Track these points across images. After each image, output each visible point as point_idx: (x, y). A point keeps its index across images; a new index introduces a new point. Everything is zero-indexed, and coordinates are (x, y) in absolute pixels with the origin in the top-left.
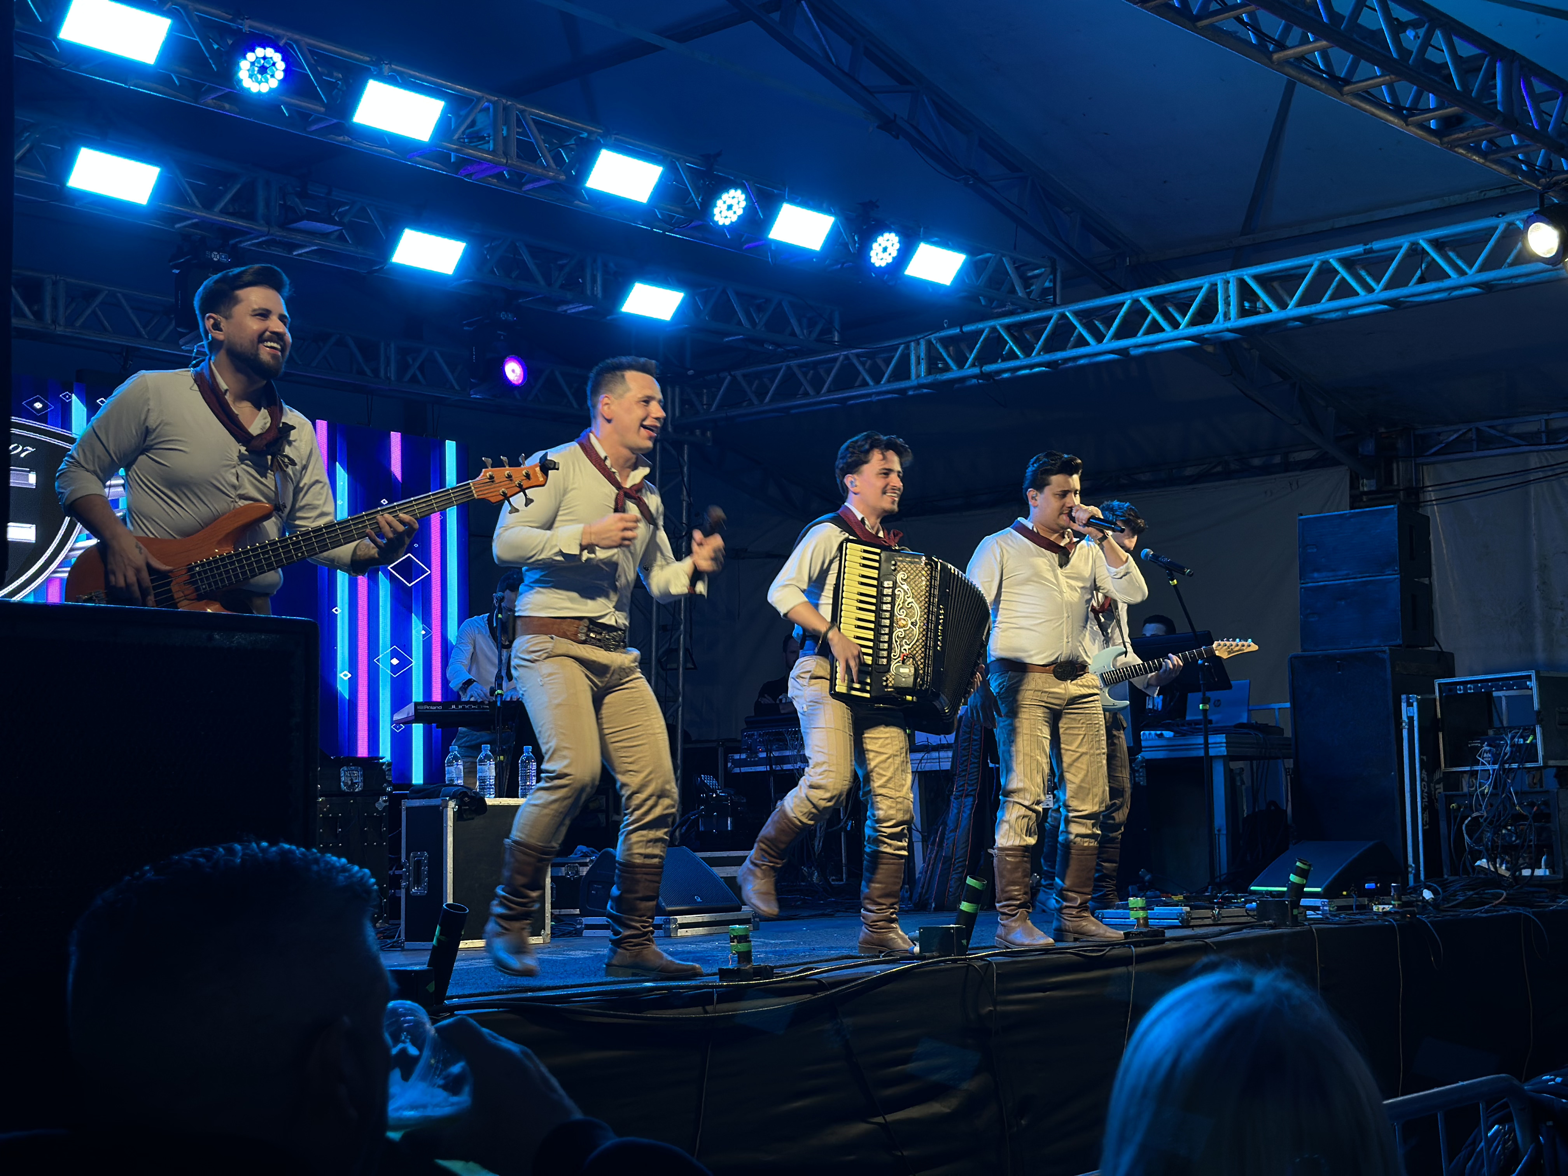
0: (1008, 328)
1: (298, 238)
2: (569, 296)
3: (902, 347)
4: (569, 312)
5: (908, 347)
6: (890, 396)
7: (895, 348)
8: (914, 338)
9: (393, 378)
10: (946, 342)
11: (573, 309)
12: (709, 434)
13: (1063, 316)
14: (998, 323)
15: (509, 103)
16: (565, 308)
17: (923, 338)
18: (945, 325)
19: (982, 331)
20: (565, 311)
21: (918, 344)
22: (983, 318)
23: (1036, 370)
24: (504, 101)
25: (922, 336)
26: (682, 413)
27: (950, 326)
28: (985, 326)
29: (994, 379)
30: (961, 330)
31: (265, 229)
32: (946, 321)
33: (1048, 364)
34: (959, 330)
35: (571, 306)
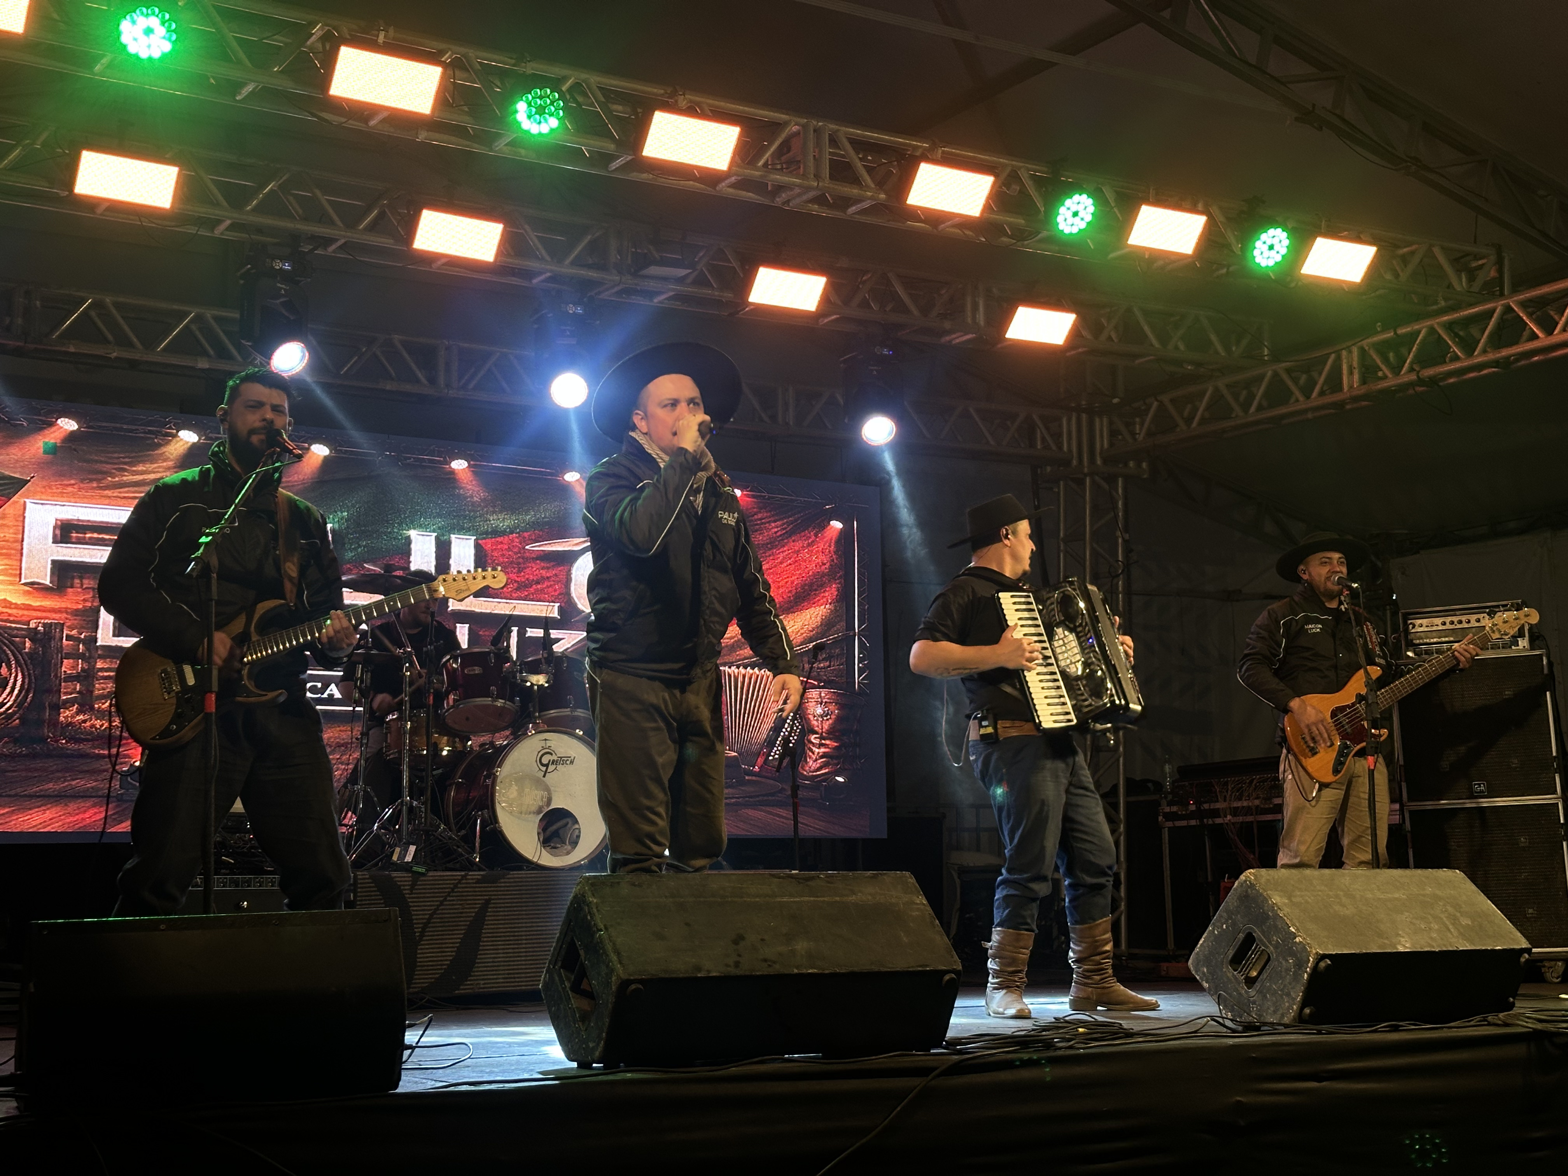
0: (1450, 326)
1: (652, 285)
2: (947, 325)
3: (1333, 356)
4: (954, 342)
5: (1339, 358)
6: (1323, 412)
7: (1323, 360)
8: (1345, 346)
9: (791, 423)
10: (1382, 348)
11: (959, 338)
12: (1144, 465)
13: (1508, 309)
14: (1437, 322)
15: (820, 124)
16: (948, 338)
17: (1353, 345)
18: (1379, 329)
19: (1418, 332)
20: (950, 341)
21: (1350, 352)
22: (1418, 317)
23: (1485, 372)
24: (815, 123)
25: (1353, 342)
26: (1111, 444)
27: (1384, 330)
28: (1422, 327)
29: (1438, 386)
30: (1395, 333)
31: (618, 278)
32: (1379, 324)
33: (1496, 363)
34: (1392, 334)
35: (954, 336)
